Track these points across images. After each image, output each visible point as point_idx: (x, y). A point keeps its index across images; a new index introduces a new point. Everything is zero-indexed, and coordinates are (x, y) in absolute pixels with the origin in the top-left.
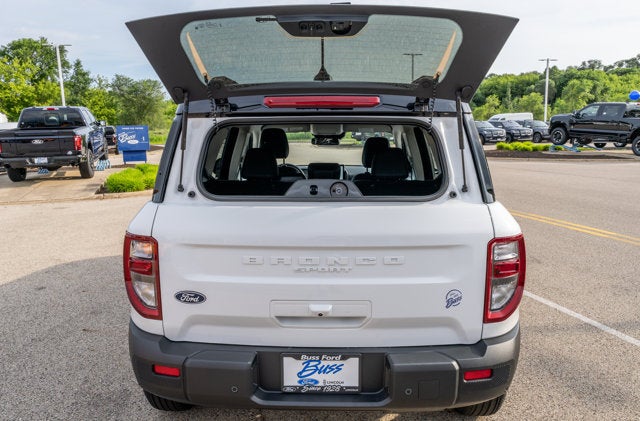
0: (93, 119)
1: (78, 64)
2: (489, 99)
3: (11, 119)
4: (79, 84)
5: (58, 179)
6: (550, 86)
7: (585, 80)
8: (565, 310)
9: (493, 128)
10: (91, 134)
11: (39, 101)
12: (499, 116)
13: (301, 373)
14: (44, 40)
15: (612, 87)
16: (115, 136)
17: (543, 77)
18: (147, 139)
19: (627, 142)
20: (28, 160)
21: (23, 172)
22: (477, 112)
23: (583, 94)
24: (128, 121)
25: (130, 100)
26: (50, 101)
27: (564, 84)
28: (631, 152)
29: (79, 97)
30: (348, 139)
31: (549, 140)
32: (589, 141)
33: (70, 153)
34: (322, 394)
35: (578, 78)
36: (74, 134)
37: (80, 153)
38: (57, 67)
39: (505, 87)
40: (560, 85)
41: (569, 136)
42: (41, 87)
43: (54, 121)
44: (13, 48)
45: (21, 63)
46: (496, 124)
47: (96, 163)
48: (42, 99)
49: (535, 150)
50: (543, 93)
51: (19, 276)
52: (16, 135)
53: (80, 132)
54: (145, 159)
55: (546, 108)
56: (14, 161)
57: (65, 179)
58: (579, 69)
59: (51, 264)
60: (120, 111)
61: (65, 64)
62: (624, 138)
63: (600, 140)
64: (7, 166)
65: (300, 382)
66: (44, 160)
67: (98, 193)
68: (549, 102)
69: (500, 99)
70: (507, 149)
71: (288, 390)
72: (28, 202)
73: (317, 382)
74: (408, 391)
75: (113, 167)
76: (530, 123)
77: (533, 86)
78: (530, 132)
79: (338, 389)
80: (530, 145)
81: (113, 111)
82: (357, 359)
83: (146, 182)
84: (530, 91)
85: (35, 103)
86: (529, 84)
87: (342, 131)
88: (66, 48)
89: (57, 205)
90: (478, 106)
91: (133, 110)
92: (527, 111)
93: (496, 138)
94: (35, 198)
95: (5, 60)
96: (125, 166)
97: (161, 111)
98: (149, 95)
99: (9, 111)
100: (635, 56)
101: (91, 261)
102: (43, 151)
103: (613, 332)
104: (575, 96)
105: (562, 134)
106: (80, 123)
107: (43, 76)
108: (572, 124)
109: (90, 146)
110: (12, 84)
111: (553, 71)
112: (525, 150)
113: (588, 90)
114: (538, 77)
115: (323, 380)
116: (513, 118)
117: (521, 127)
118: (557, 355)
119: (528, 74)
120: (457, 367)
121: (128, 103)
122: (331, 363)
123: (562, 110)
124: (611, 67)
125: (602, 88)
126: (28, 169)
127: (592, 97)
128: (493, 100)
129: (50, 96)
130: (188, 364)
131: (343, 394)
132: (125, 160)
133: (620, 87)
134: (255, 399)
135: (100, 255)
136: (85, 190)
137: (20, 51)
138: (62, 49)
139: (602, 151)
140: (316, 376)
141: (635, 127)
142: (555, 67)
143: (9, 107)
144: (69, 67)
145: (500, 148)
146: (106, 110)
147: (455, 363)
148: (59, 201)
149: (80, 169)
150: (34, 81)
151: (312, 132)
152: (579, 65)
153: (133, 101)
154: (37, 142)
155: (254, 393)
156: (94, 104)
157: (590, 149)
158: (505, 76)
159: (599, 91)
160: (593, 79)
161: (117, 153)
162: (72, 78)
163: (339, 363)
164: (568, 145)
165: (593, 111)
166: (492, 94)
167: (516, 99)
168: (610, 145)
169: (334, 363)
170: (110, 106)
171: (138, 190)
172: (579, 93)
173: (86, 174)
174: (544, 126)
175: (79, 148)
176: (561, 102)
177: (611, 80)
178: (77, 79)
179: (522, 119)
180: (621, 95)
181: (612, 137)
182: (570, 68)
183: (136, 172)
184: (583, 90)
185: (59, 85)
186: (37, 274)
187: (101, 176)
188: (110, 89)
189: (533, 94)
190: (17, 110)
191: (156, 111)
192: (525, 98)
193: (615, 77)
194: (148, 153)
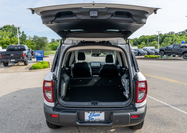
0: (28, 48)
1: (23, 32)
2: (142, 42)
3: (3, 48)
4: (23, 38)
5: (18, 66)
6: (160, 39)
7: (170, 37)
8: (162, 102)
9: (143, 51)
10: (28, 53)
11: (11, 43)
12: (145, 48)
13: (89, 116)
14: (13, 25)
15: (178, 39)
16: (34, 53)
17: (157, 36)
18: (43, 54)
19: (181, 55)
20: (9, 60)
21: (7, 63)
22: (139, 46)
23: (169, 41)
24: (37, 49)
25: (38, 43)
26: (15, 43)
27: (164, 38)
28: (183, 58)
29: (23, 42)
30: (102, 54)
31: (160, 54)
32: (171, 55)
33: (21, 58)
34: (95, 122)
35: (168, 37)
36: (23, 53)
37: (24, 58)
38: (17, 33)
39: (147, 39)
40: (163, 39)
41: (165, 53)
42: (12, 39)
43: (17, 49)
44: (4, 28)
45: (6, 32)
46: (144, 50)
47: (29, 61)
48: (12, 42)
49: (155, 57)
50: (158, 41)
51: (9, 93)
52: (6, 53)
53: (24, 52)
54: (43, 60)
55: (159, 45)
56: (5, 61)
57: (20, 65)
58: (168, 34)
59: (17, 90)
60: (35, 46)
61: (19, 32)
62: (180, 54)
63: (174, 55)
64: (3, 62)
65: (89, 119)
66: (14, 60)
67: (29, 70)
68: (159, 44)
69: (146, 43)
70: (148, 57)
71: (86, 121)
72: (9, 72)
73: (93, 119)
74: (117, 121)
75: (33, 62)
76: (154, 50)
77: (155, 39)
78: (154, 52)
79: (99, 121)
80: (154, 56)
81: (33, 46)
82: (104, 113)
83: (43, 66)
84: (154, 40)
85: (10, 44)
86: (154, 38)
87: (100, 53)
88: (20, 28)
89: (17, 73)
90: (139, 45)
91: (39, 46)
92: (153, 46)
93: (144, 54)
94: (11, 71)
95: (2, 31)
96: (37, 62)
97: (47, 46)
98: (44, 41)
99: (2, 46)
100: (184, 31)
101: (29, 89)
102: (13, 58)
103: (174, 108)
104: (167, 42)
105: (163, 53)
106: (24, 50)
107: (13, 36)
108: (166, 50)
109: (27, 56)
110: (4, 38)
111: (160, 35)
112: (153, 57)
113: (170, 40)
114: (156, 36)
115: (95, 118)
116: (149, 48)
117: (151, 51)
118: (159, 114)
119: (153, 35)
120: (130, 114)
121: (37, 43)
122: (97, 114)
123: (163, 46)
124: (177, 34)
125: (175, 39)
126: (9, 63)
127: (172, 42)
128: (143, 43)
129: (14, 42)
130: (60, 114)
131: (100, 122)
132: (37, 60)
133: (180, 39)
134: (77, 123)
135: (31, 87)
136: (26, 69)
137: (6, 28)
138: (19, 28)
139: (174, 58)
140: (93, 117)
141: (184, 51)
142: (161, 34)
143: (2, 44)
144: (20, 33)
145: (146, 57)
146: (31, 46)
147: (129, 113)
148: (18, 72)
149: (24, 63)
150: (10, 37)
151: (91, 53)
152: (168, 33)
153: (39, 43)
154: (12, 55)
155: (77, 122)
156: (28, 44)
157: (171, 57)
158: (147, 36)
159: (174, 40)
160: (172, 37)
161: (34, 58)
162: (21, 36)
163: (99, 114)
164: (165, 56)
165: (172, 46)
166: (143, 41)
167: (150, 43)
168: (177, 56)
169: (98, 114)
170: (32, 44)
171: (41, 69)
172: (168, 41)
173: (26, 64)
174: (158, 50)
175: (24, 57)
176: (163, 43)
177: (177, 37)
178: (23, 37)
179: (152, 49)
180: (180, 42)
181: (177, 54)
182: (165, 34)
183: (40, 64)
184: (169, 40)
185: (17, 38)
186: (13, 93)
187: (30, 65)
188: (32, 39)
189: (155, 41)
190: (5, 46)
191: (45, 46)
192: (153, 42)
193: (178, 36)
194: (43, 58)
